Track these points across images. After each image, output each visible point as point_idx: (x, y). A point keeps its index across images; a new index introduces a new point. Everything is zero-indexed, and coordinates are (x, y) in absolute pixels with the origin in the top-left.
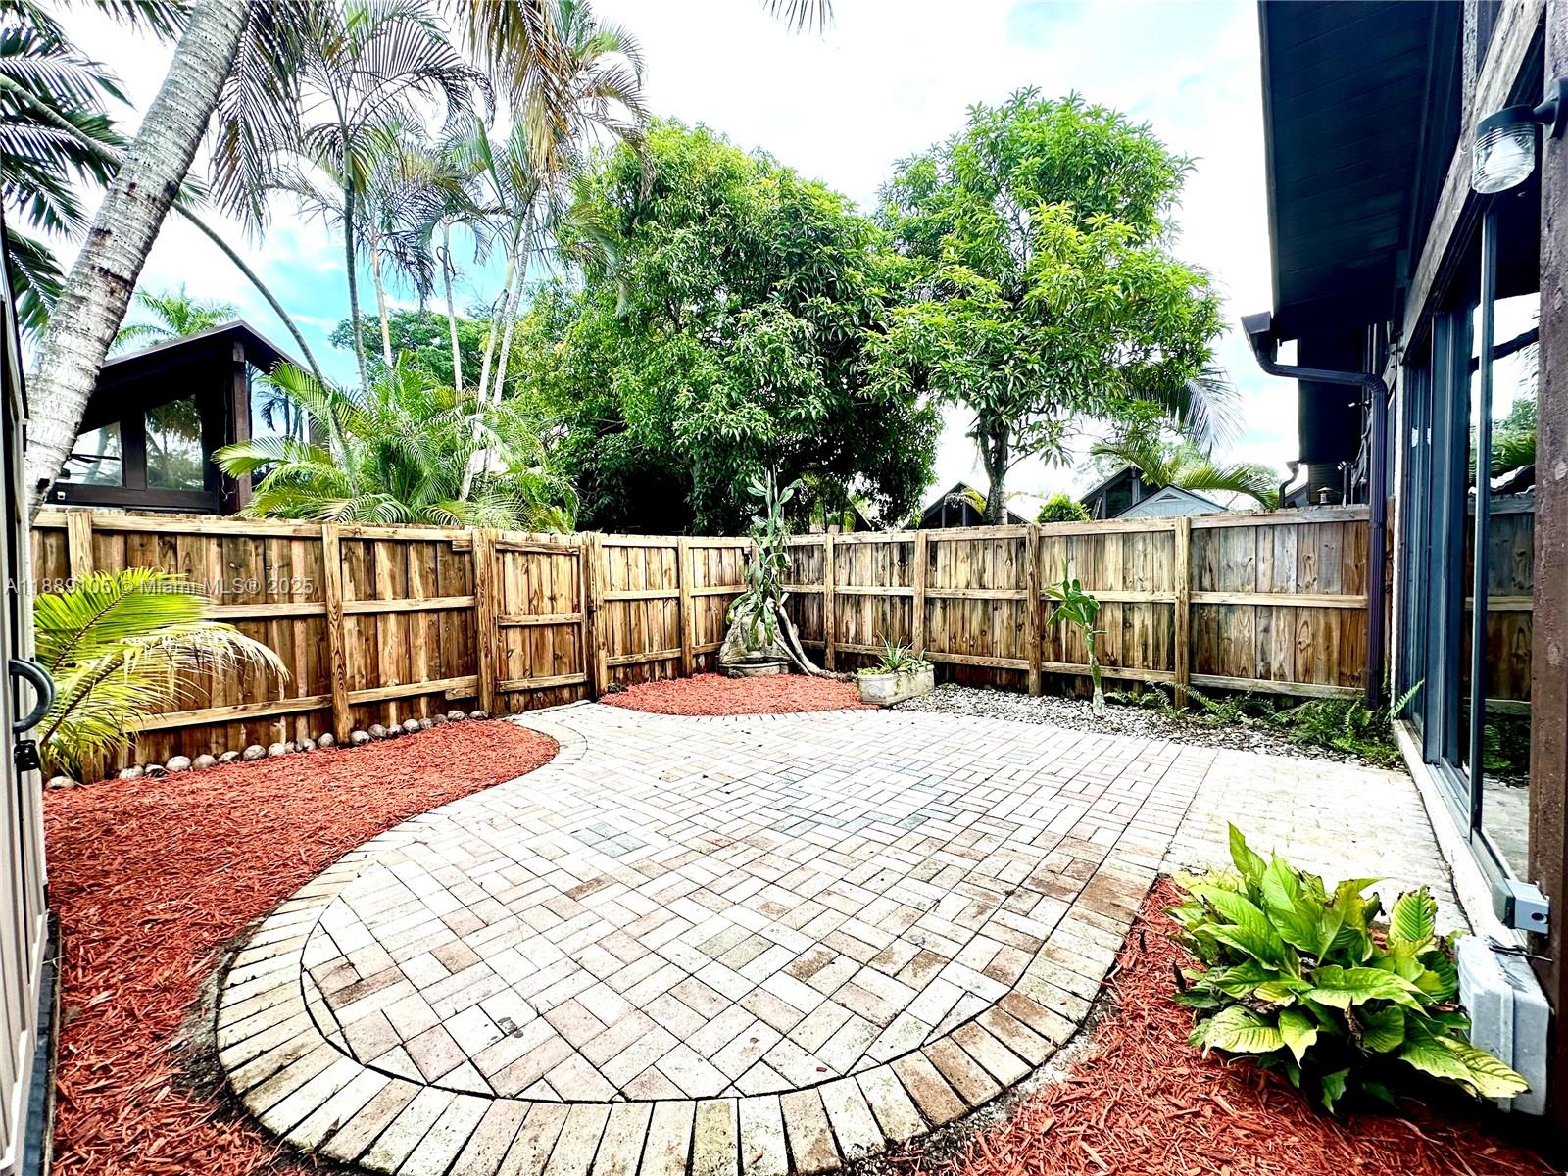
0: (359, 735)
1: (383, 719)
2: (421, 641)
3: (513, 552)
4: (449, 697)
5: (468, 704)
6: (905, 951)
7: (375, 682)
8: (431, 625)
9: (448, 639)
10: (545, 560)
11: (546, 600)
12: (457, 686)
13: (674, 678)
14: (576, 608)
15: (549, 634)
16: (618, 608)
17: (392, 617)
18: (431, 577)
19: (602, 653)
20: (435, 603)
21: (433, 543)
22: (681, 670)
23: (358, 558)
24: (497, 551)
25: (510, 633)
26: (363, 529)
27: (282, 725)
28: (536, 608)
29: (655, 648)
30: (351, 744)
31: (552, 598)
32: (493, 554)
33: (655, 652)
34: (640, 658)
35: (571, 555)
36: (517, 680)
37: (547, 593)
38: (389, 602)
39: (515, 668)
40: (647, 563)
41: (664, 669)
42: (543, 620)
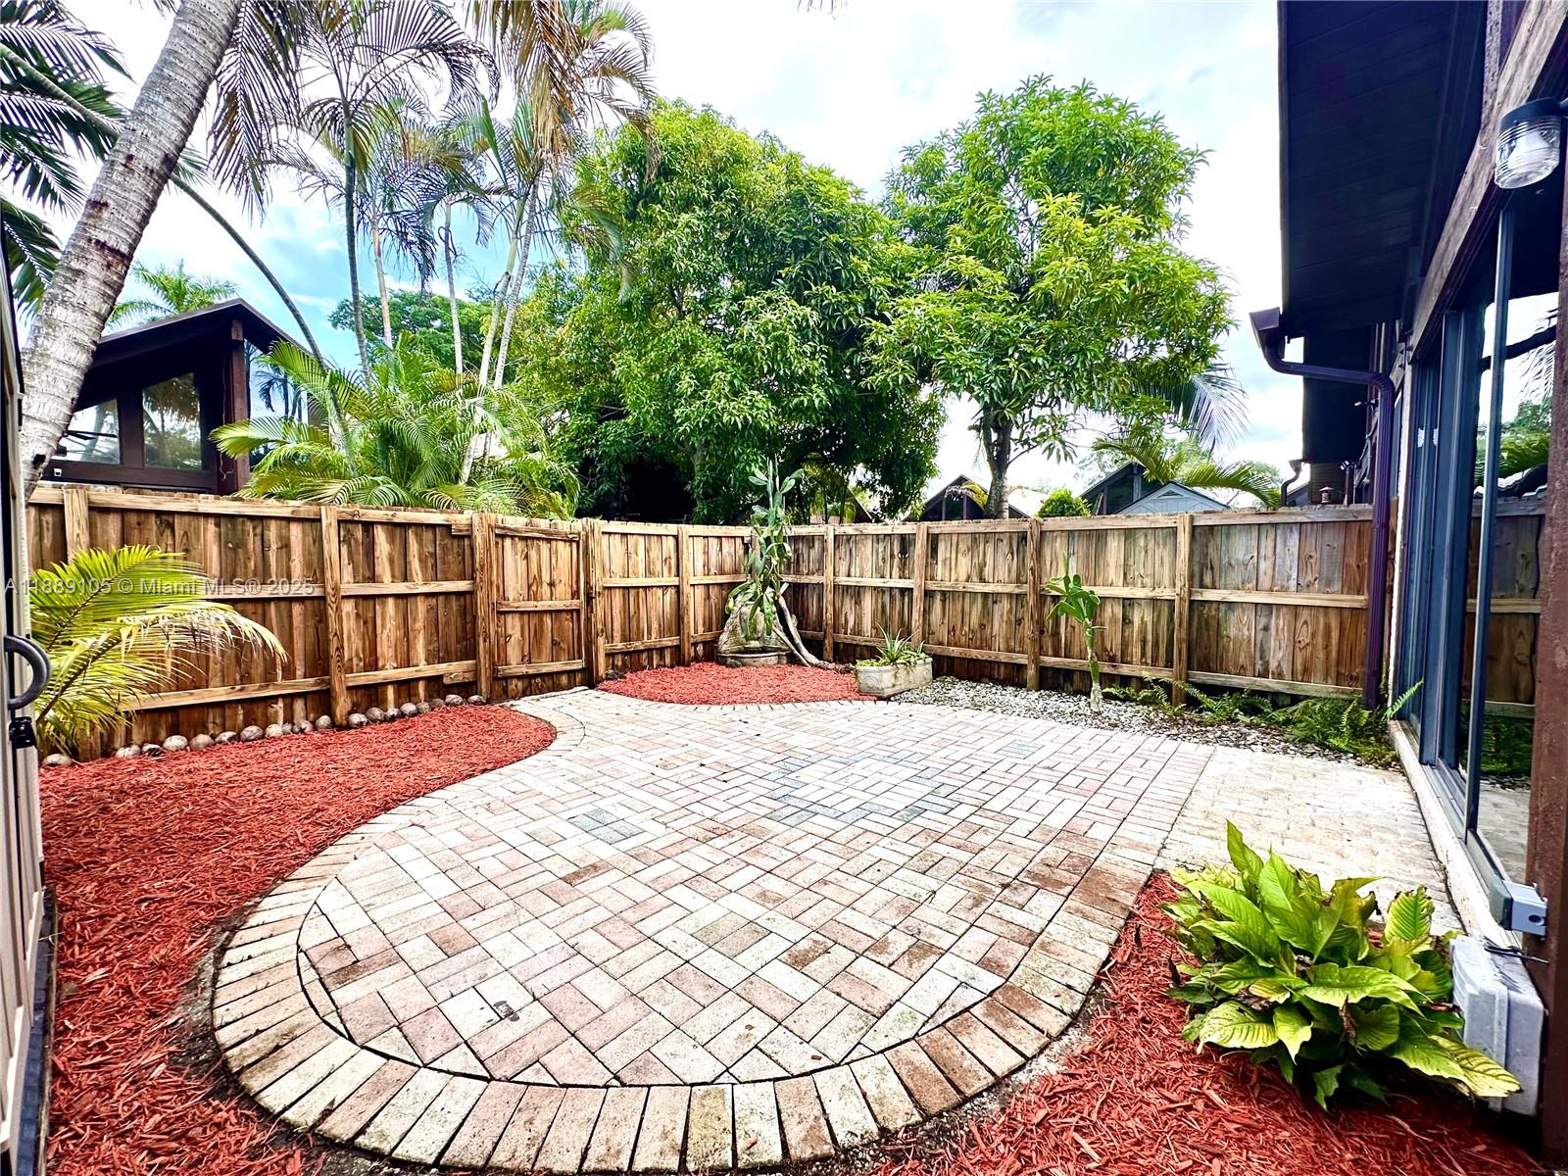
0: (356, 718)
1: (381, 703)
2: (419, 625)
3: (512, 537)
4: (446, 681)
5: (466, 689)
6: (901, 942)
7: (373, 665)
8: (430, 609)
9: (447, 624)
10: (544, 547)
11: (545, 586)
12: (454, 670)
13: (672, 667)
14: (575, 595)
15: (547, 620)
16: (618, 596)
17: (391, 601)
18: (430, 561)
19: (601, 640)
20: (433, 587)
21: (433, 527)
22: (679, 659)
23: (356, 541)
24: (497, 535)
25: (509, 618)
26: (362, 511)
27: (280, 705)
28: (535, 594)
29: (654, 635)
30: (349, 727)
31: (552, 584)
32: (493, 538)
33: (653, 640)
34: (638, 645)
35: (571, 541)
36: (515, 666)
37: (546, 578)
38: (388, 586)
39: (513, 653)
40: (647, 551)
41: (662, 657)
42: (542, 605)
